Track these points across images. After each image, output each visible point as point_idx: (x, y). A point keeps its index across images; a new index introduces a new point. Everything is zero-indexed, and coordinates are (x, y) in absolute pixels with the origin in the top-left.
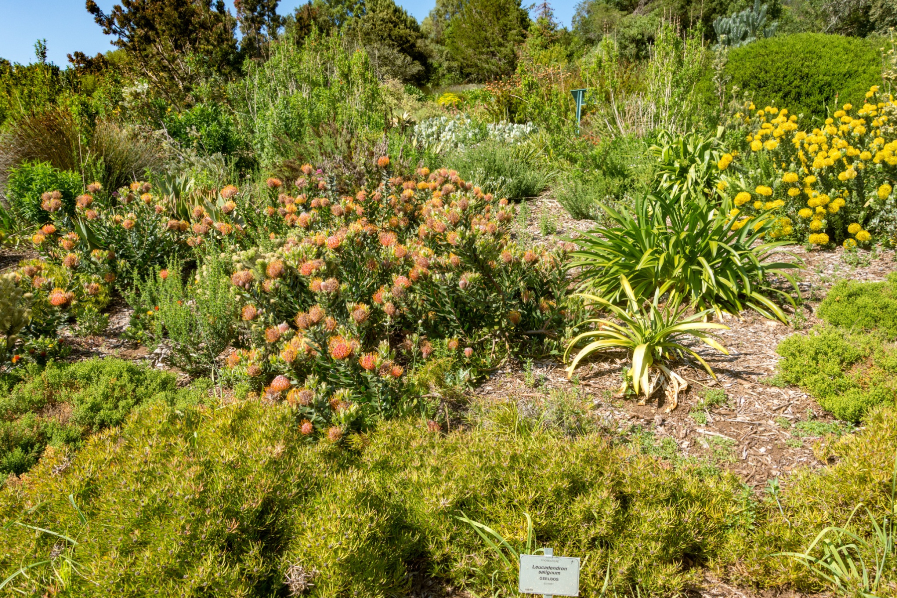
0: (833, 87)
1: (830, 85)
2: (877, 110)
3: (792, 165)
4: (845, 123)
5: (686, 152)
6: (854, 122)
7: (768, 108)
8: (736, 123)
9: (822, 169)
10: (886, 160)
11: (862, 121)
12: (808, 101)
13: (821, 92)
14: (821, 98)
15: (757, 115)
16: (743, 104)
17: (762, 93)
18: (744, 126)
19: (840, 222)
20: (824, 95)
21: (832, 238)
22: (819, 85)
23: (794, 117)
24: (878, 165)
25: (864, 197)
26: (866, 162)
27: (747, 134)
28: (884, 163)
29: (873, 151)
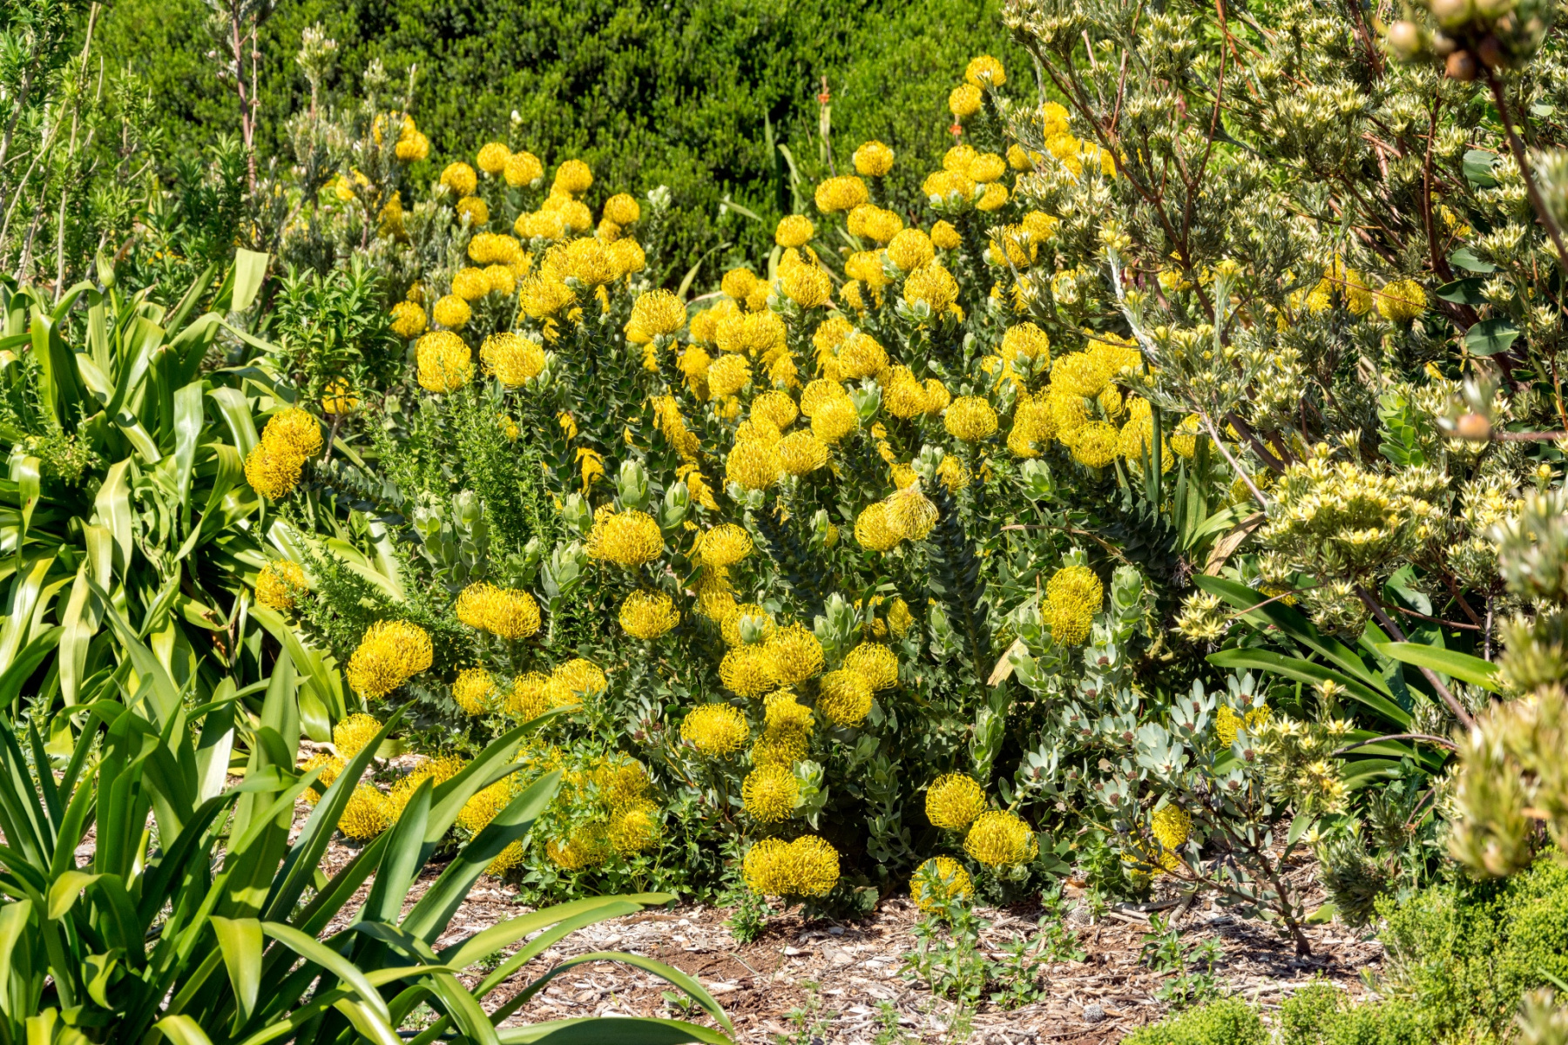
0: (805, 51)
1: (787, 41)
2: (1008, 180)
3: (630, 470)
4: (870, 244)
5: (72, 393)
6: (907, 241)
7: (492, 154)
8: (336, 230)
9: (772, 491)
10: (1065, 437)
11: (945, 232)
12: (692, 117)
13: (750, 74)
14: (755, 103)
15: (440, 189)
16: (361, 128)
17: (460, 67)
18: (381, 244)
19: (885, 771)
20: (766, 89)
21: (856, 863)
22: (734, 37)
23: (622, 206)
24: (1030, 467)
25: (983, 635)
26: (976, 448)
27: (395, 291)
28: (1054, 453)
29: (1005, 393)
